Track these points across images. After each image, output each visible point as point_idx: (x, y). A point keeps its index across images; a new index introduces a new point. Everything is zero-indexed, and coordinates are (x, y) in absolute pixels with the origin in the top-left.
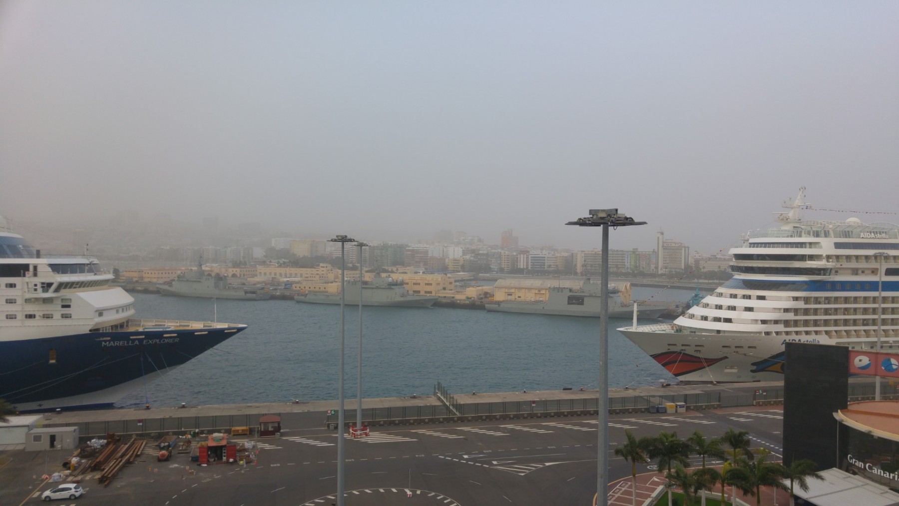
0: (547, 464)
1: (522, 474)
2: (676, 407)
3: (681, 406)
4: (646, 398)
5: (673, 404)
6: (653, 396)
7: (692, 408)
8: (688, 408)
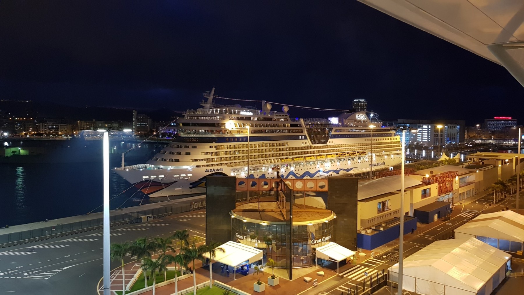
0: (64, 268)
1: (47, 279)
2: (147, 217)
3: (150, 217)
4: (129, 214)
5: (145, 216)
6: (133, 213)
7: (156, 217)
8: (154, 217)
